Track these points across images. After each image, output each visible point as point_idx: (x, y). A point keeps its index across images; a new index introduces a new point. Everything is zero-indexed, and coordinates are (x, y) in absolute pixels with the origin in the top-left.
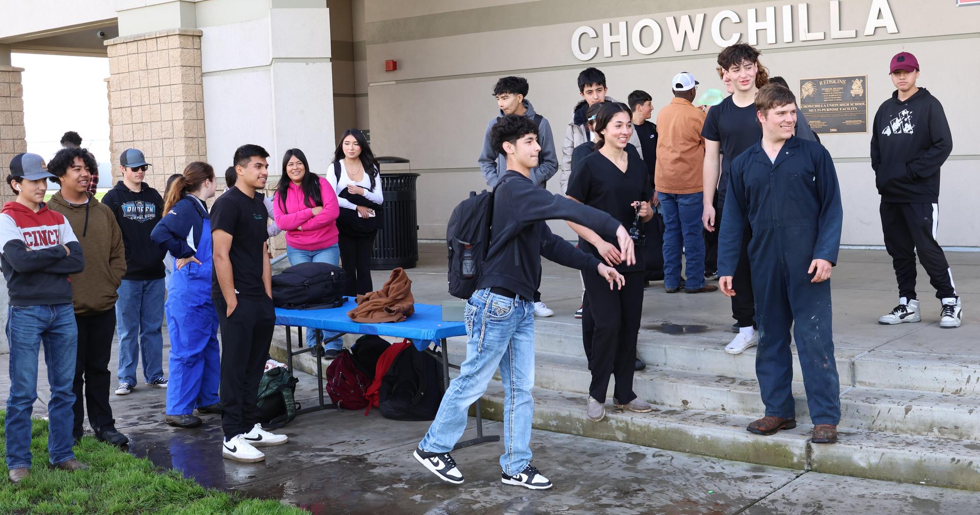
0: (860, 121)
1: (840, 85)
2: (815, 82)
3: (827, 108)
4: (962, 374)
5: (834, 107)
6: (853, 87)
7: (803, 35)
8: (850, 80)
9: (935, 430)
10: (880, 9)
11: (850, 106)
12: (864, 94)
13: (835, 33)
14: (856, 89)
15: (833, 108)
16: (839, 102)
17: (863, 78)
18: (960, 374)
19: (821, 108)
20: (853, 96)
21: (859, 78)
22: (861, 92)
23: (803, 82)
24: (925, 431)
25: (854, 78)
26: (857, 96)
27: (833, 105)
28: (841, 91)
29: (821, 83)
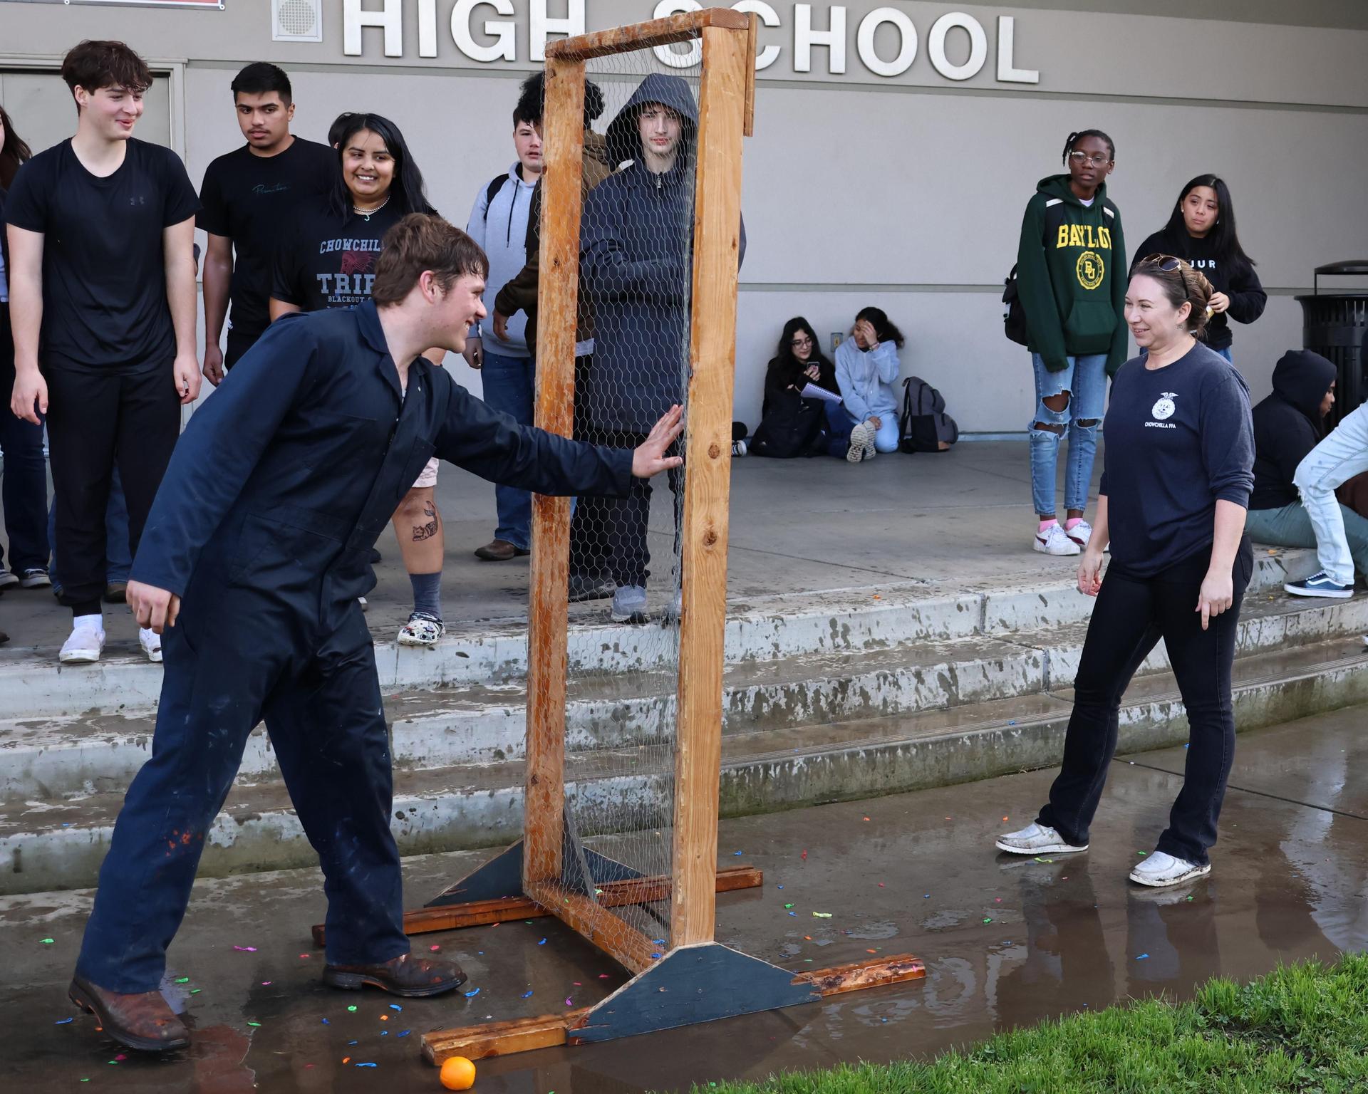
4: (103, 678)
9: (88, 785)
18: (98, 679)
24: (69, 790)
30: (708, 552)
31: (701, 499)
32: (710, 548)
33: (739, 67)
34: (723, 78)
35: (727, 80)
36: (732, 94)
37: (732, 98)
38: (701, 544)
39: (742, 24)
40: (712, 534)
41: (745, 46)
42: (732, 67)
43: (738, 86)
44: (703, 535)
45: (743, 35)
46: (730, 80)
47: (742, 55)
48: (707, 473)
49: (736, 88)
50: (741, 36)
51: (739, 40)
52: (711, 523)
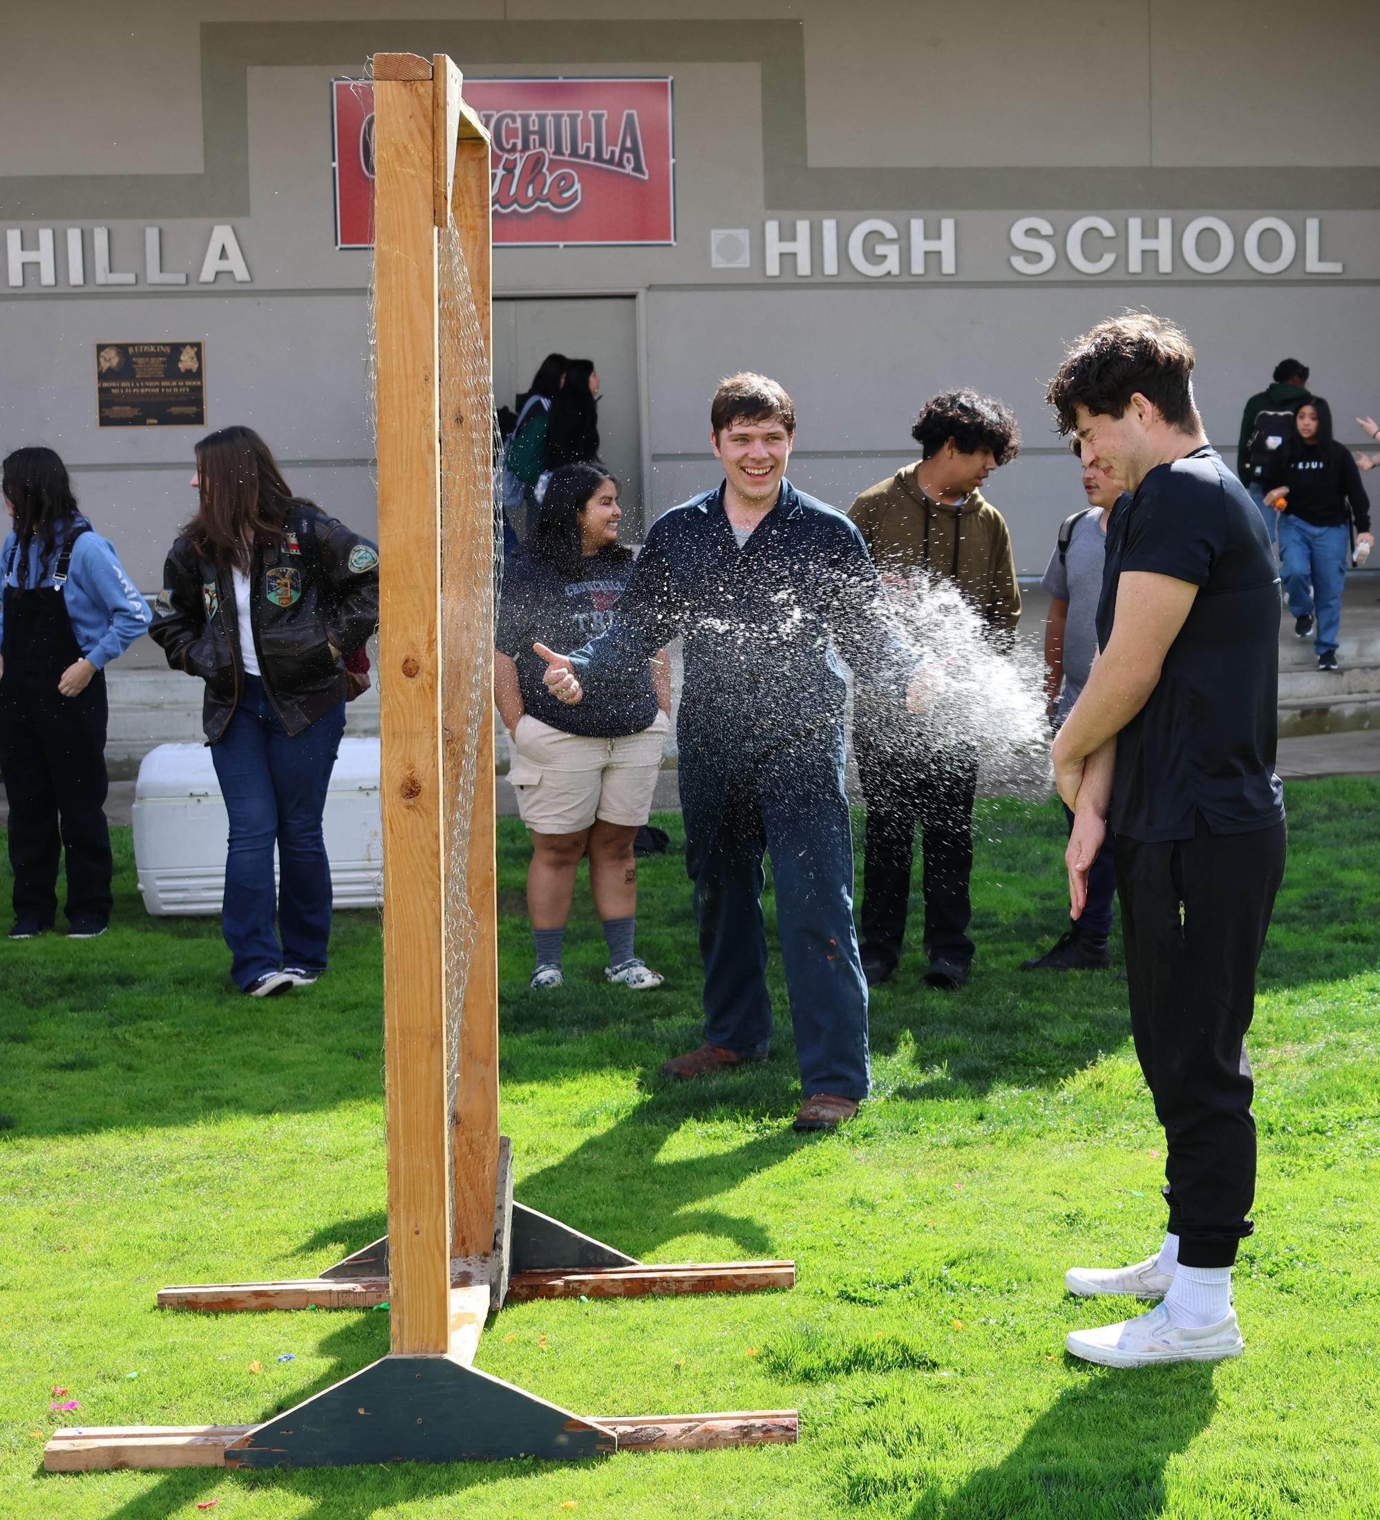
0: (194, 409)
1: (161, 354)
2: (122, 349)
3: (140, 387)
5: (154, 387)
6: (182, 358)
7: (102, 276)
8: (177, 348)
10: (223, 247)
11: (178, 387)
12: (200, 369)
13: (154, 275)
14: (187, 361)
15: (150, 388)
16: (160, 380)
17: (198, 346)
19: (132, 388)
20: (183, 370)
21: (192, 345)
22: (194, 366)
23: (101, 348)
25: (184, 345)
26: (189, 371)
27: (151, 384)
28: (163, 363)
29: (131, 350)
30: (409, 807)
31: (394, 734)
32: (411, 802)
33: (420, 132)
34: (397, 150)
35: (402, 151)
36: (412, 172)
37: (412, 177)
38: (397, 797)
39: (421, 73)
40: (413, 782)
41: (428, 103)
42: (411, 134)
43: (421, 159)
44: (398, 784)
45: (425, 89)
46: (407, 152)
47: (425, 116)
48: (401, 698)
49: (417, 159)
50: (421, 90)
51: (419, 95)
52: (411, 766)
